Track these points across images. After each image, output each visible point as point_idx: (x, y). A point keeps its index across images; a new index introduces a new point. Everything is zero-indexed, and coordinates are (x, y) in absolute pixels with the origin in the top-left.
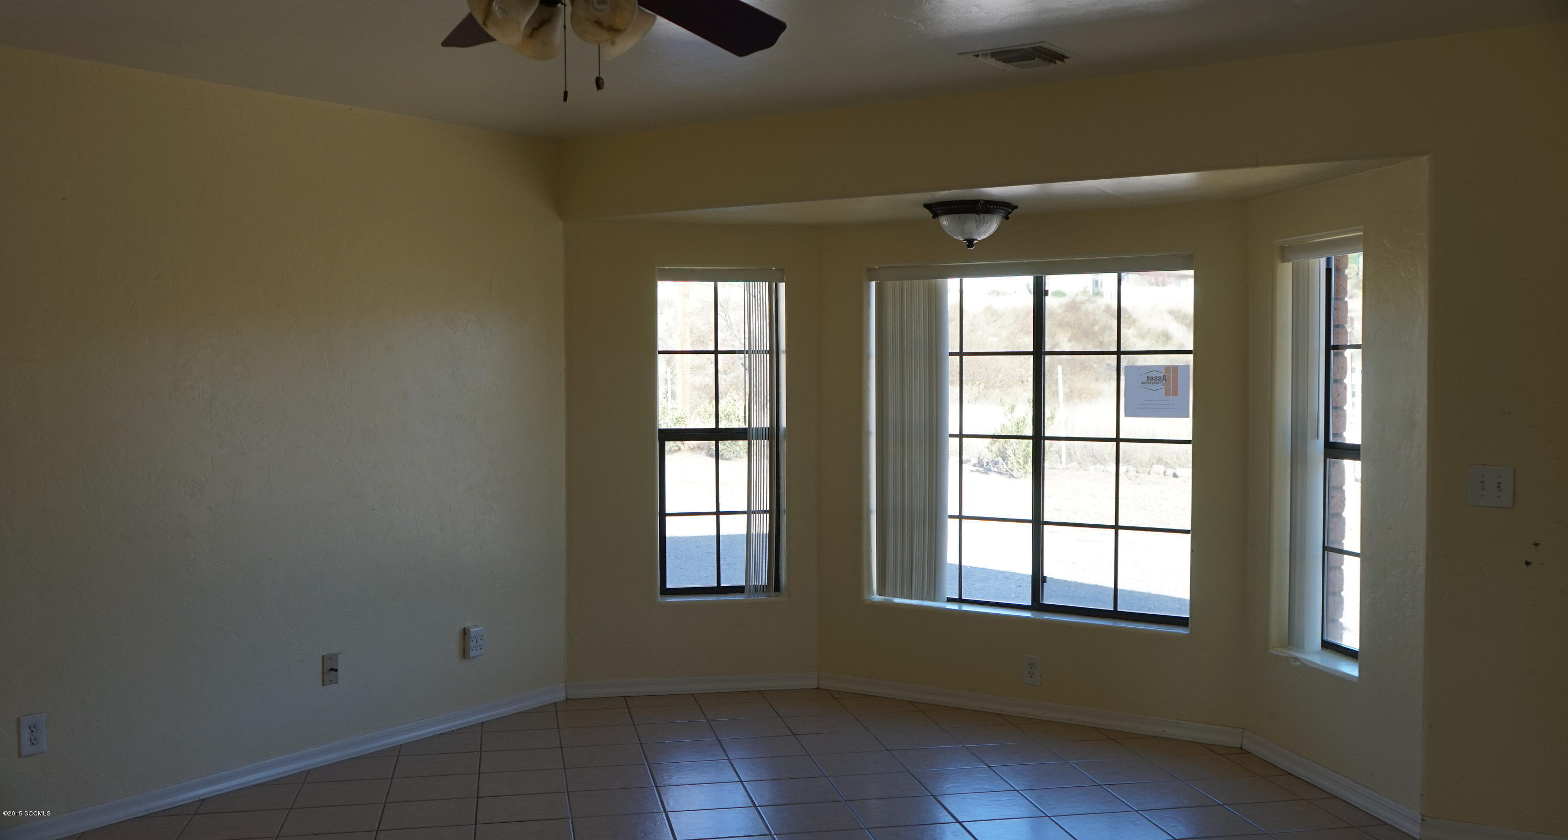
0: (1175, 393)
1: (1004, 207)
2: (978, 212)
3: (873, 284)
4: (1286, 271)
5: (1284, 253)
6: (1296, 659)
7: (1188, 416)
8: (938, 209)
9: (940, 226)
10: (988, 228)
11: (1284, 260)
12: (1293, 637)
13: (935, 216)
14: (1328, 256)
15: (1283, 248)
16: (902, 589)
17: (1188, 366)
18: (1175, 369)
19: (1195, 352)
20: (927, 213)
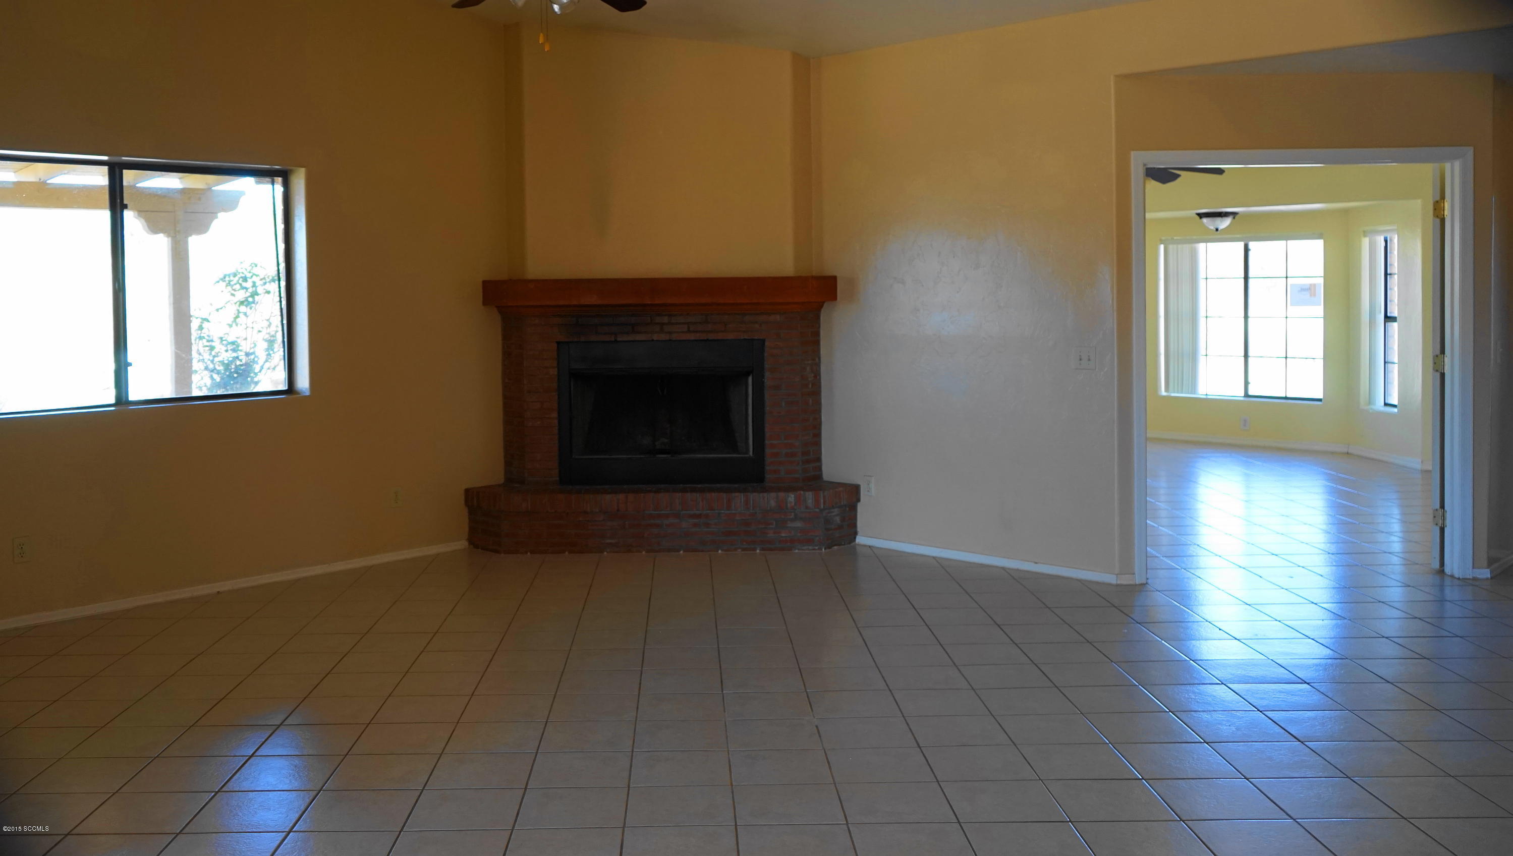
0: (1315, 295)
1: (1234, 214)
2: (1222, 217)
3: (1162, 247)
4: (1366, 241)
5: (1365, 234)
6: (1371, 409)
7: (1320, 305)
8: (1201, 216)
9: (1203, 223)
10: (1225, 223)
11: (1365, 236)
12: (1370, 400)
13: (1201, 218)
14: (1386, 235)
15: (1364, 232)
16: (1178, 389)
17: (1320, 284)
18: (1315, 285)
19: (1325, 277)
20: (1197, 217)
